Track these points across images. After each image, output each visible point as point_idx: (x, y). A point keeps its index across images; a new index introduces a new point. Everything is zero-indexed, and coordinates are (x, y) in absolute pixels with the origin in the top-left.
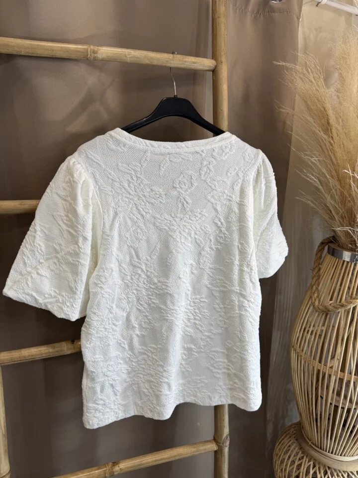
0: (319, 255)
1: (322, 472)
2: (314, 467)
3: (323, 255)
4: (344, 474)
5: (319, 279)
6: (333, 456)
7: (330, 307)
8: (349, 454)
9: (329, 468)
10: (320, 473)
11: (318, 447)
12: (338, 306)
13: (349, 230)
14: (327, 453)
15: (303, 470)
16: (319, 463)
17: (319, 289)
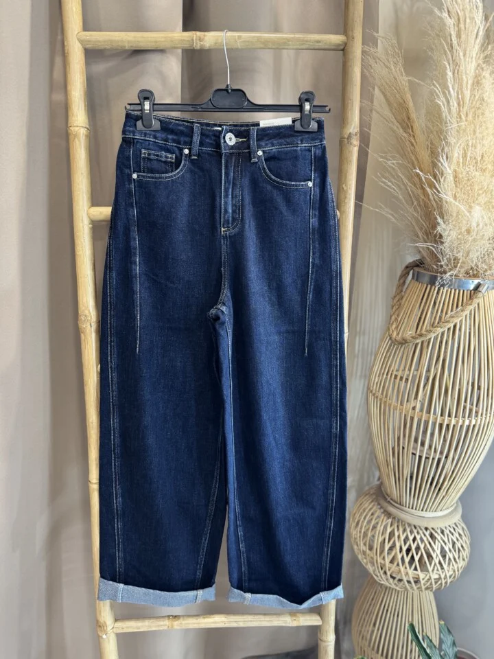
0: (402, 281)
2: (391, 525)
3: (407, 282)
4: (425, 532)
5: (399, 308)
7: (408, 338)
8: (431, 509)
12: (417, 336)
13: (432, 248)
15: (380, 528)
17: (399, 320)
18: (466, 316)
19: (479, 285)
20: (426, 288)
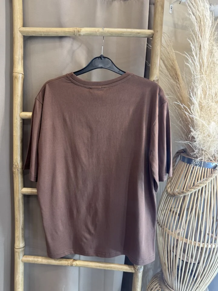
0: (175, 160)
7: (176, 193)
11: (171, 288)
12: (181, 193)
13: (189, 144)
19: (216, 166)
20: (187, 165)
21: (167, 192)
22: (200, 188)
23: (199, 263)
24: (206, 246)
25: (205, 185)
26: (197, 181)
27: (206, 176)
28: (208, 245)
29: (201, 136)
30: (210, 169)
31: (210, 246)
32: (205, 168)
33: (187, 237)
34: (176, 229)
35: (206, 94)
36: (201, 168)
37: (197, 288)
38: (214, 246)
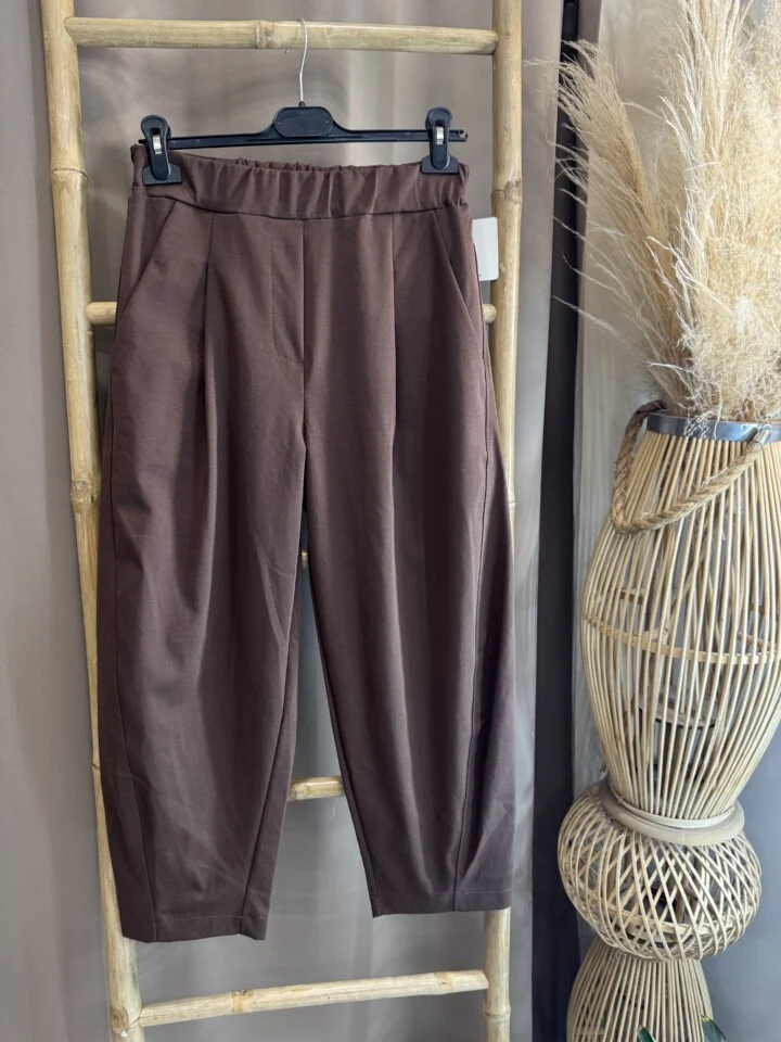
0: (631, 434)
1: (642, 851)
2: (626, 844)
3: (640, 435)
4: (683, 854)
5: (627, 476)
6: (662, 817)
7: (646, 523)
8: (690, 814)
9: (656, 843)
10: (637, 851)
11: (631, 804)
12: (656, 518)
14: (651, 815)
15: (607, 849)
16: (638, 834)
17: (628, 495)
18: (736, 482)
19: (755, 432)
20: (670, 440)
21: (614, 526)
22: (713, 498)
23: (712, 726)
24: (733, 661)
25: (726, 487)
26: (703, 479)
27: (728, 465)
28: (739, 659)
29: (711, 345)
30: (739, 443)
31: (744, 660)
32: (723, 442)
33: (679, 644)
34: (647, 628)
35: (723, 219)
36: (713, 442)
37: (712, 792)
38: (755, 660)
